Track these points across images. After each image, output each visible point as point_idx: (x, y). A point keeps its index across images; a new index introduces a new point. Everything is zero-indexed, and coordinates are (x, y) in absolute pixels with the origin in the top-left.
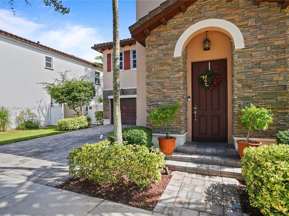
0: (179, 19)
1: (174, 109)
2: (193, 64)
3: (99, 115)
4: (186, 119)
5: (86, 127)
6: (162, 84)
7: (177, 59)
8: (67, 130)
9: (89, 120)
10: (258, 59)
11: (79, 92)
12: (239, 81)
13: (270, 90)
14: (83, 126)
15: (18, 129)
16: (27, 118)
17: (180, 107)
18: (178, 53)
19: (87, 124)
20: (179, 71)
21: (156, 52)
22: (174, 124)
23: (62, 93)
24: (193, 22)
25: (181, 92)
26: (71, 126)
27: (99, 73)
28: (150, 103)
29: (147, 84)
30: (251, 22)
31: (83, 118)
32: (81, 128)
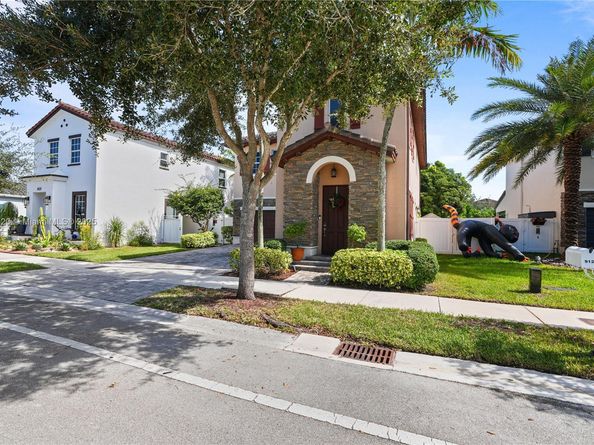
0: (310, 152)
1: (303, 225)
2: (324, 187)
3: (228, 231)
4: (317, 234)
5: (212, 246)
6: (296, 204)
7: (308, 185)
8: (192, 247)
9: (216, 236)
10: (364, 191)
11: (207, 202)
12: (352, 206)
13: (371, 214)
14: (209, 243)
15: (130, 245)
16: (138, 232)
17: (309, 224)
18: (309, 179)
19: (213, 241)
20: (310, 195)
21: (292, 177)
22: (304, 238)
23: (187, 203)
24: (321, 157)
25: (311, 212)
26: (197, 243)
27: (224, 172)
28: (287, 220)
29: (284, 203)
30: (360, 163)
31: (209, 234)
32: (207, 246)
